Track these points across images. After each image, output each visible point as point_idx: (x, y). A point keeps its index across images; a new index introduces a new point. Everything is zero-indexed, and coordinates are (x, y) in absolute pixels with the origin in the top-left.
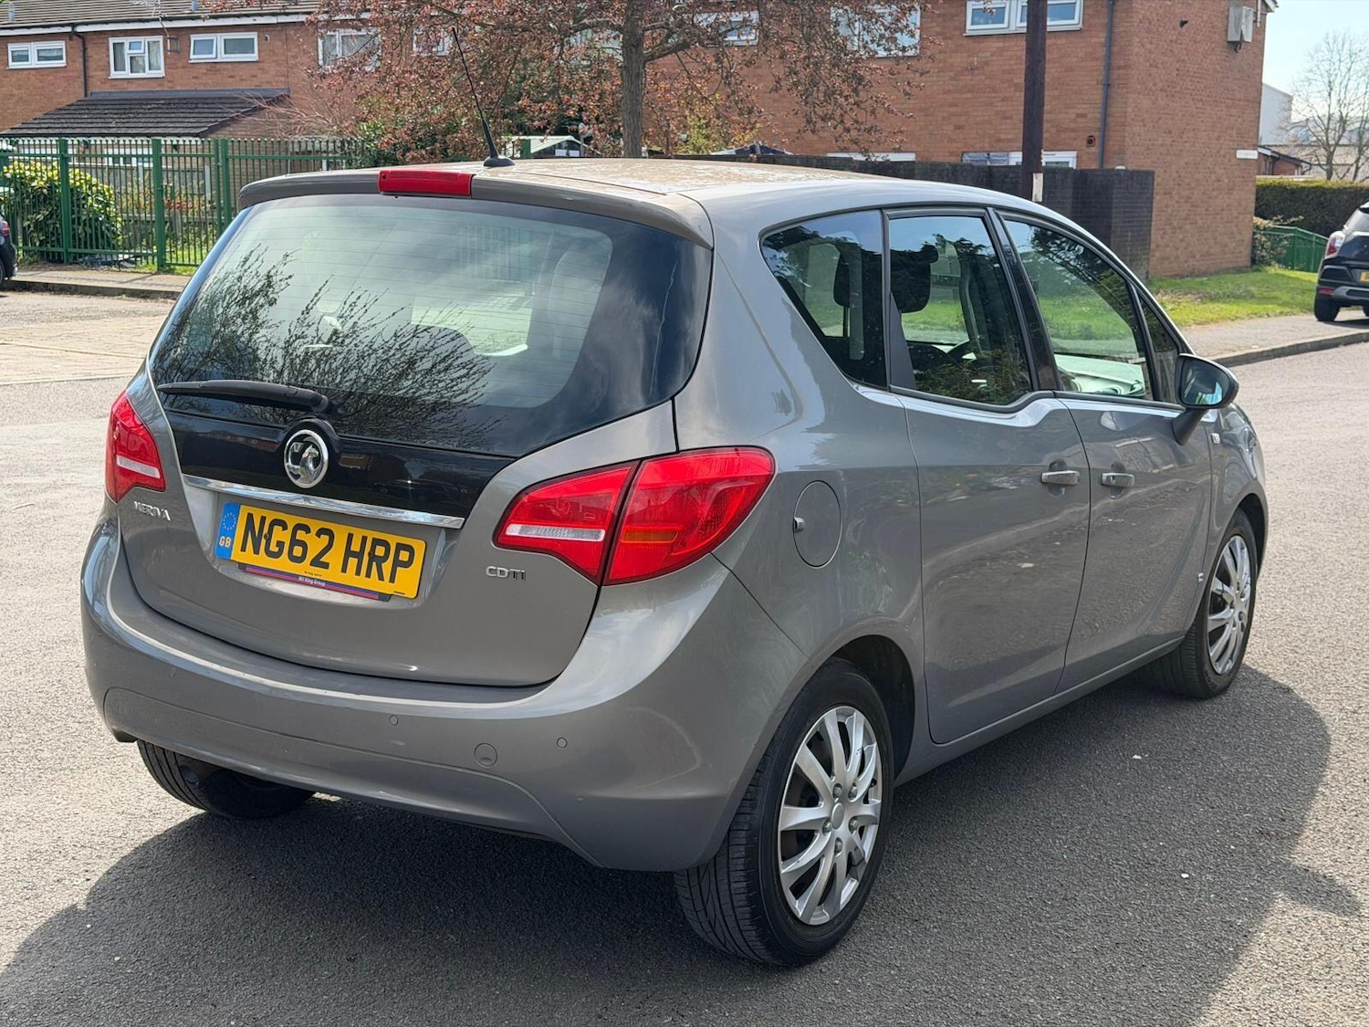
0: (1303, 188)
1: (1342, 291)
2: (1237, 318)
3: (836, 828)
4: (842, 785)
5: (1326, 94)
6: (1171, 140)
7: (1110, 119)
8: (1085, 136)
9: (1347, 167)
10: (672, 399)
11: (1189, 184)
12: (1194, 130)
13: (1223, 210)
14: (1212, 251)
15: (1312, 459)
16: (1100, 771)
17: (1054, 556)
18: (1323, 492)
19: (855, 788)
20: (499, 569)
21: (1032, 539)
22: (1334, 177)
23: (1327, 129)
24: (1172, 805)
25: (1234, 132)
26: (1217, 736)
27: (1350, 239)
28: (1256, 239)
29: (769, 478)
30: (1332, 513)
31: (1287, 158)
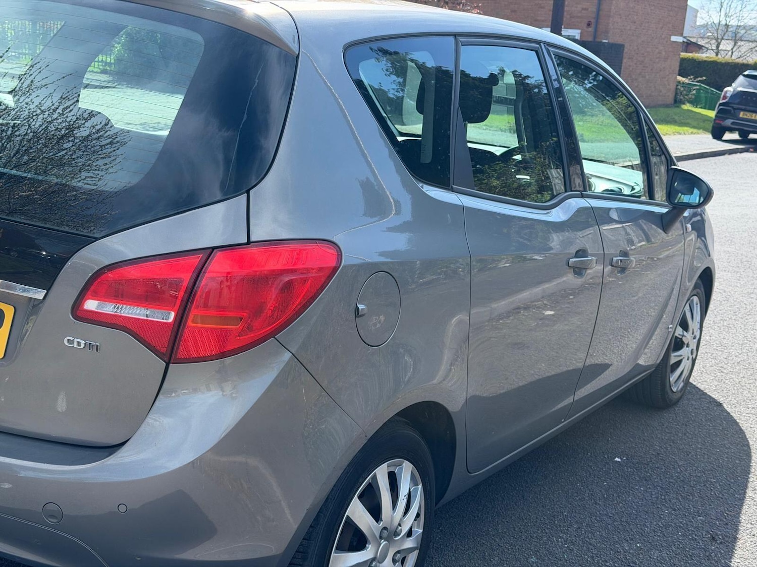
0: (705, 61)
1: (728, 122)
2: (667, 134)
3: (380, 563)
4: (389, 528)
5: (719, 9)
6: (635, 27)
7: (601, 13)
8: (586, 21)
9: (727, 52)
10: (248, 192)
11: (643, 54)
12: (648, 22)
13: (660, 71)
14: (653, 94)
15: (719, 228)
16: (591, 471)
17: (569, 306)
18: (728, 252)
19: (400, 528)
20: (76, 340)
21: (553, 294)
22: (719, 56)
23: (718, 29)
24: (645, 506)
25: (670, 26)
26: (673, 442)
27: (735, 92)
28: (678, 89)
29: (335, 269)
30: (735, 266)
31: (696, 44)
